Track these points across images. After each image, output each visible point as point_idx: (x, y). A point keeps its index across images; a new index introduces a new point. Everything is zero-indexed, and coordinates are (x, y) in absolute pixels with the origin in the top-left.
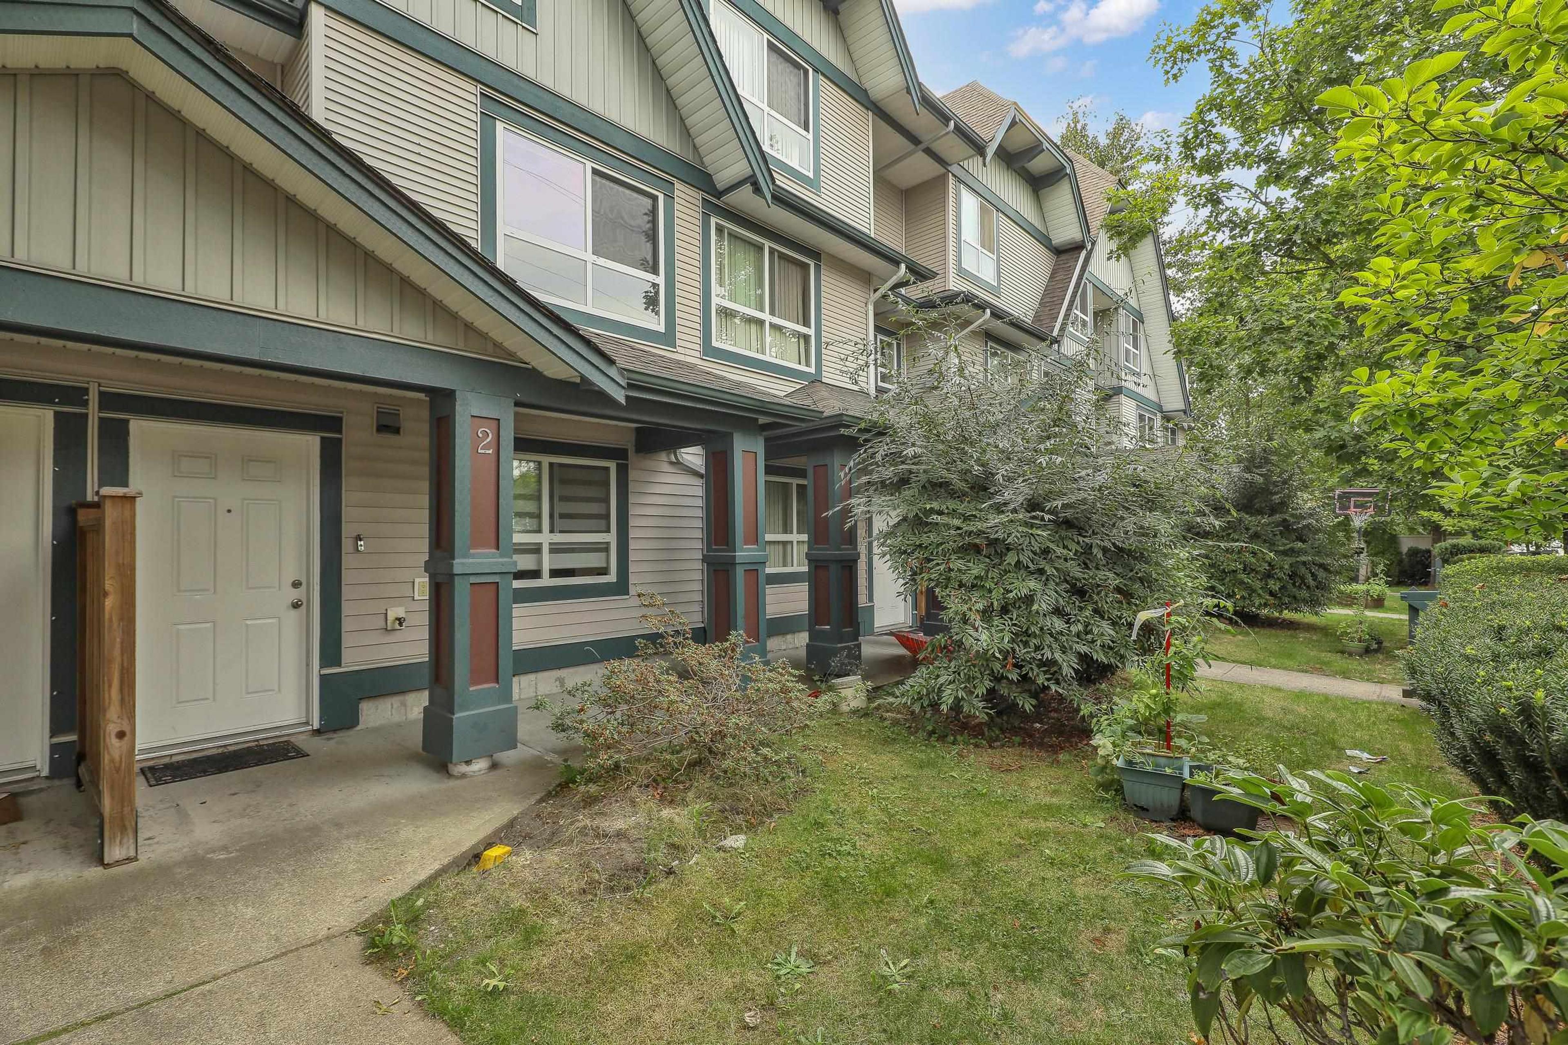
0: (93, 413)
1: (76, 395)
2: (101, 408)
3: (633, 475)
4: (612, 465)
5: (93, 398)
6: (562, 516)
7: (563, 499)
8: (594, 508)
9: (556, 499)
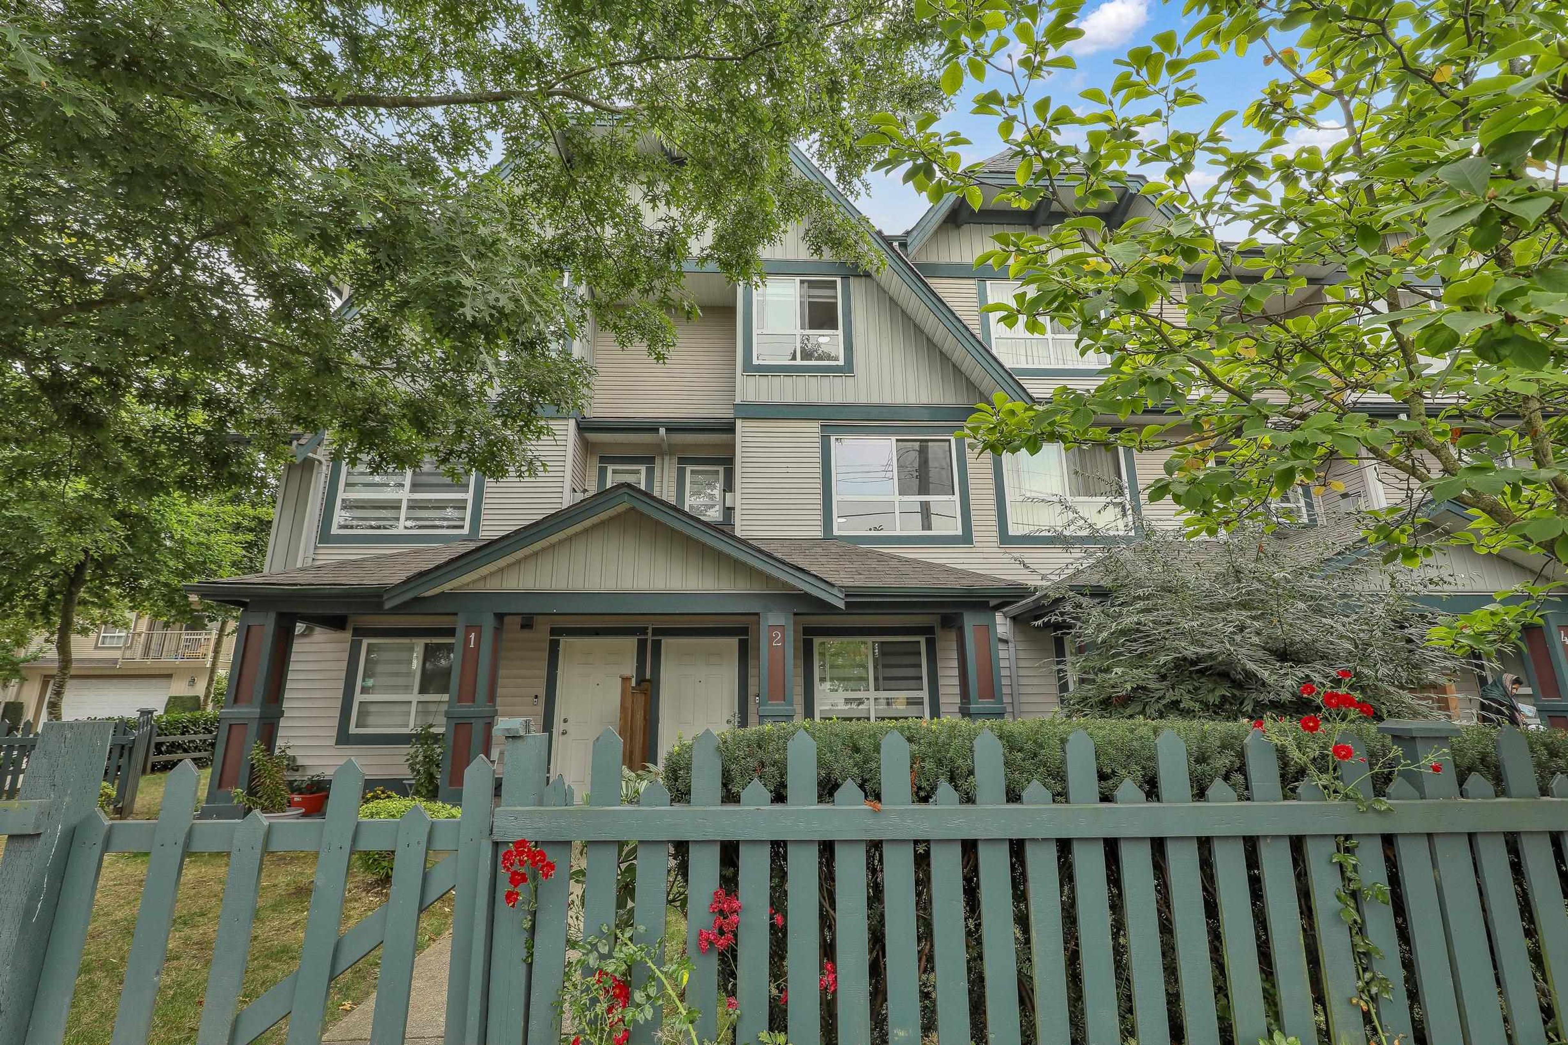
0: (650, 637)
1: (643, 631)
2: (653, 635)
3: (938, 645)
4: (922, 640)
5: (650, 631)
6: (885, 679)
7: (884, 666)
8: (910, 672)
9: (880, 667)
